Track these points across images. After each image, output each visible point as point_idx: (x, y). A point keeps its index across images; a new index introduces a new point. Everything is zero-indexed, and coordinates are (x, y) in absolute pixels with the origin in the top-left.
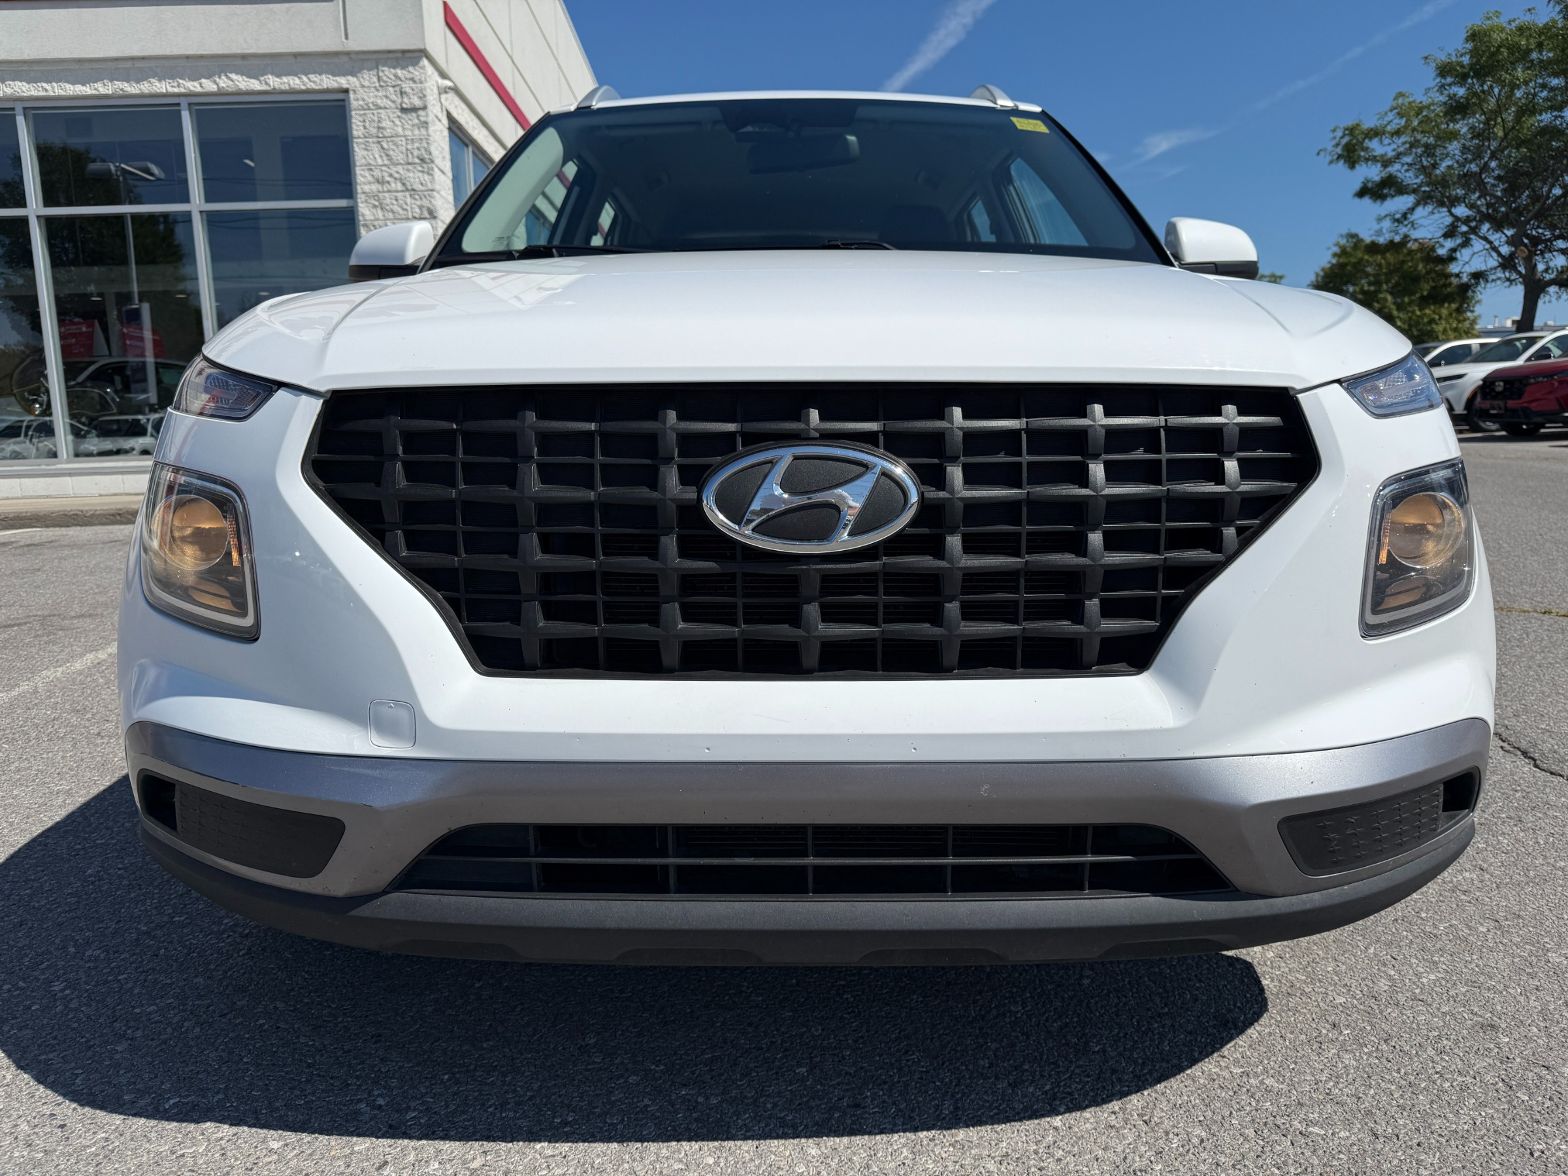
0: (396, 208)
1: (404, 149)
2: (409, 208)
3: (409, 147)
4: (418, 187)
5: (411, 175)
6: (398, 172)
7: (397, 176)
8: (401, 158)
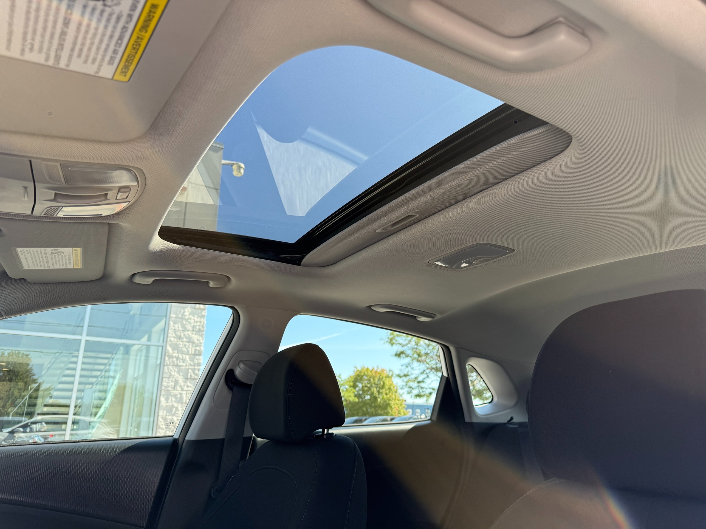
0: (184, 349)
1: (192, 325)
2: (190, 350)
3: (195, 324)
4: (195, 341)
5: (194, 336)
6: (188, 334)
7: (187, 336)
8: (191, 328)
